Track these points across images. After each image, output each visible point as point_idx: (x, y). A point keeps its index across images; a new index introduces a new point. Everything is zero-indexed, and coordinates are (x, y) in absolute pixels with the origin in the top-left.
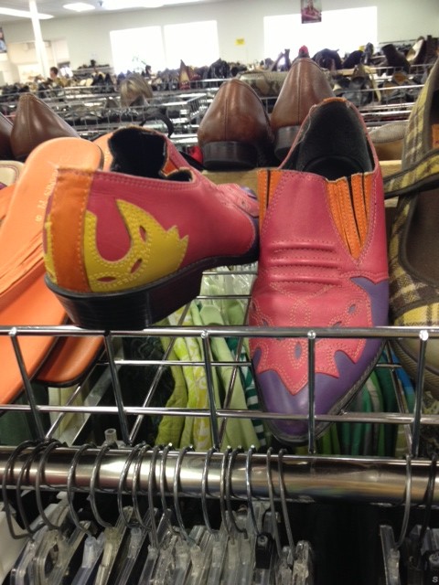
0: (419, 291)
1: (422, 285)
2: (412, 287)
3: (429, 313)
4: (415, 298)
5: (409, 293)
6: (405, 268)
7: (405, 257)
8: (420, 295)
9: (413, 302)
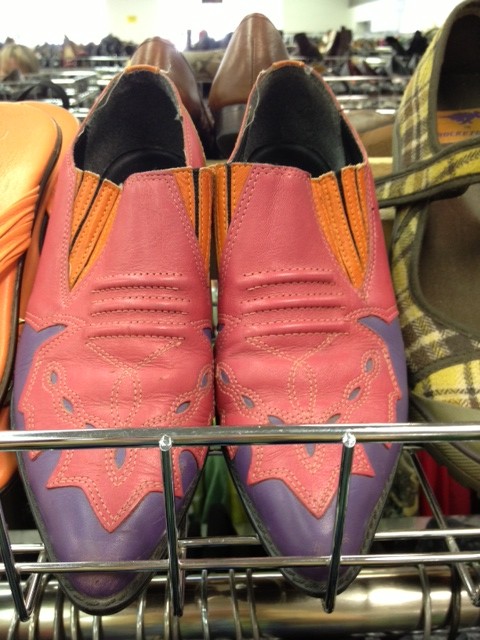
0: (448, 341)
1: (451, 333)
2: (436, 336)
3: (468, 376)
4: (443, 352)
5: (432, 345)
6: (422, 307)
7: (419, 291)
8: (450, 348)
9: (442, 359)
